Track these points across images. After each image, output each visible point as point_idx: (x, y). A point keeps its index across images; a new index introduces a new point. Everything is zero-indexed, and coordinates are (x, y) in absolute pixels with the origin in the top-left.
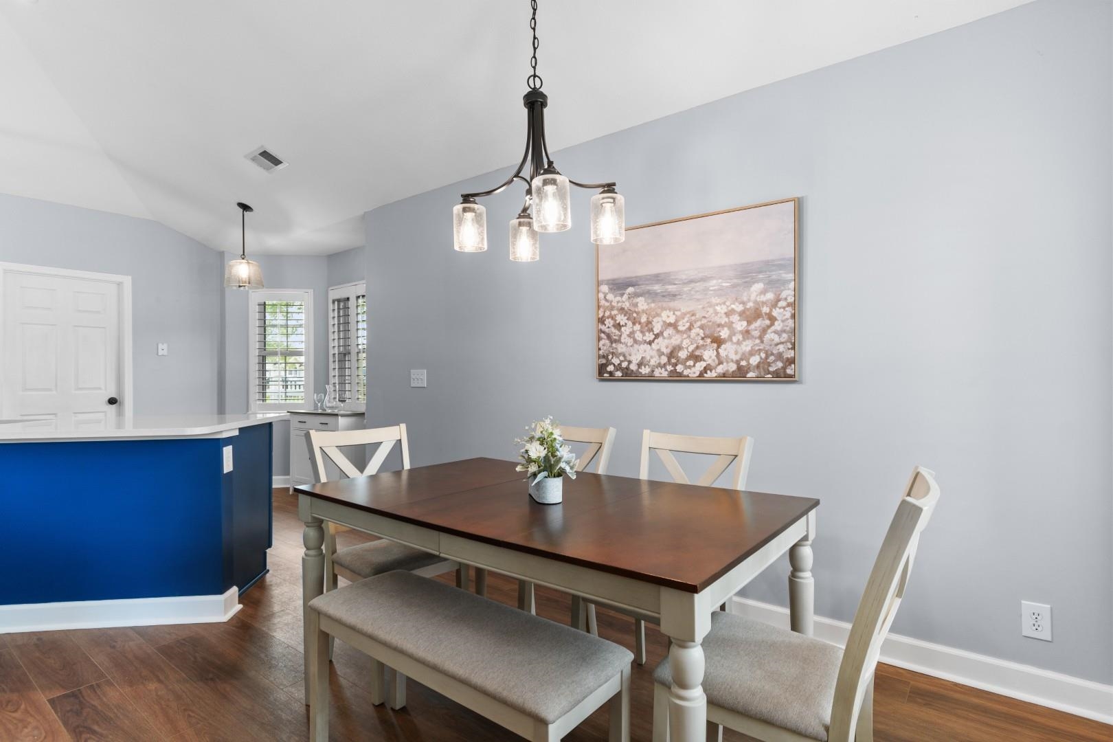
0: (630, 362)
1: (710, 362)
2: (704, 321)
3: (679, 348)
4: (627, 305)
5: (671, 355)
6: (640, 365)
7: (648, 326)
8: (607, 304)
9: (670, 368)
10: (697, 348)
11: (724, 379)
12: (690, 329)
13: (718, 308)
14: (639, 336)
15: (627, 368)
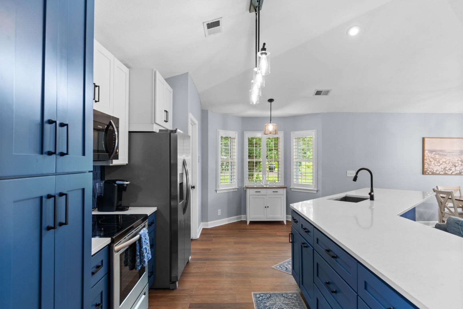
0: (434, 170)
1: (453, 171)
2: (452, 162)
3: (446, 167)
4: (433, 156)
5: (444, 169)
6: (436, 171)
7: (439, 162)
8: (427, 156)
9: (444, 172)
10: (451, 167)
11: (457, 174)
12: (449, 163)
13: (455, 159)
14: (436, 164)
15: (433, 172)
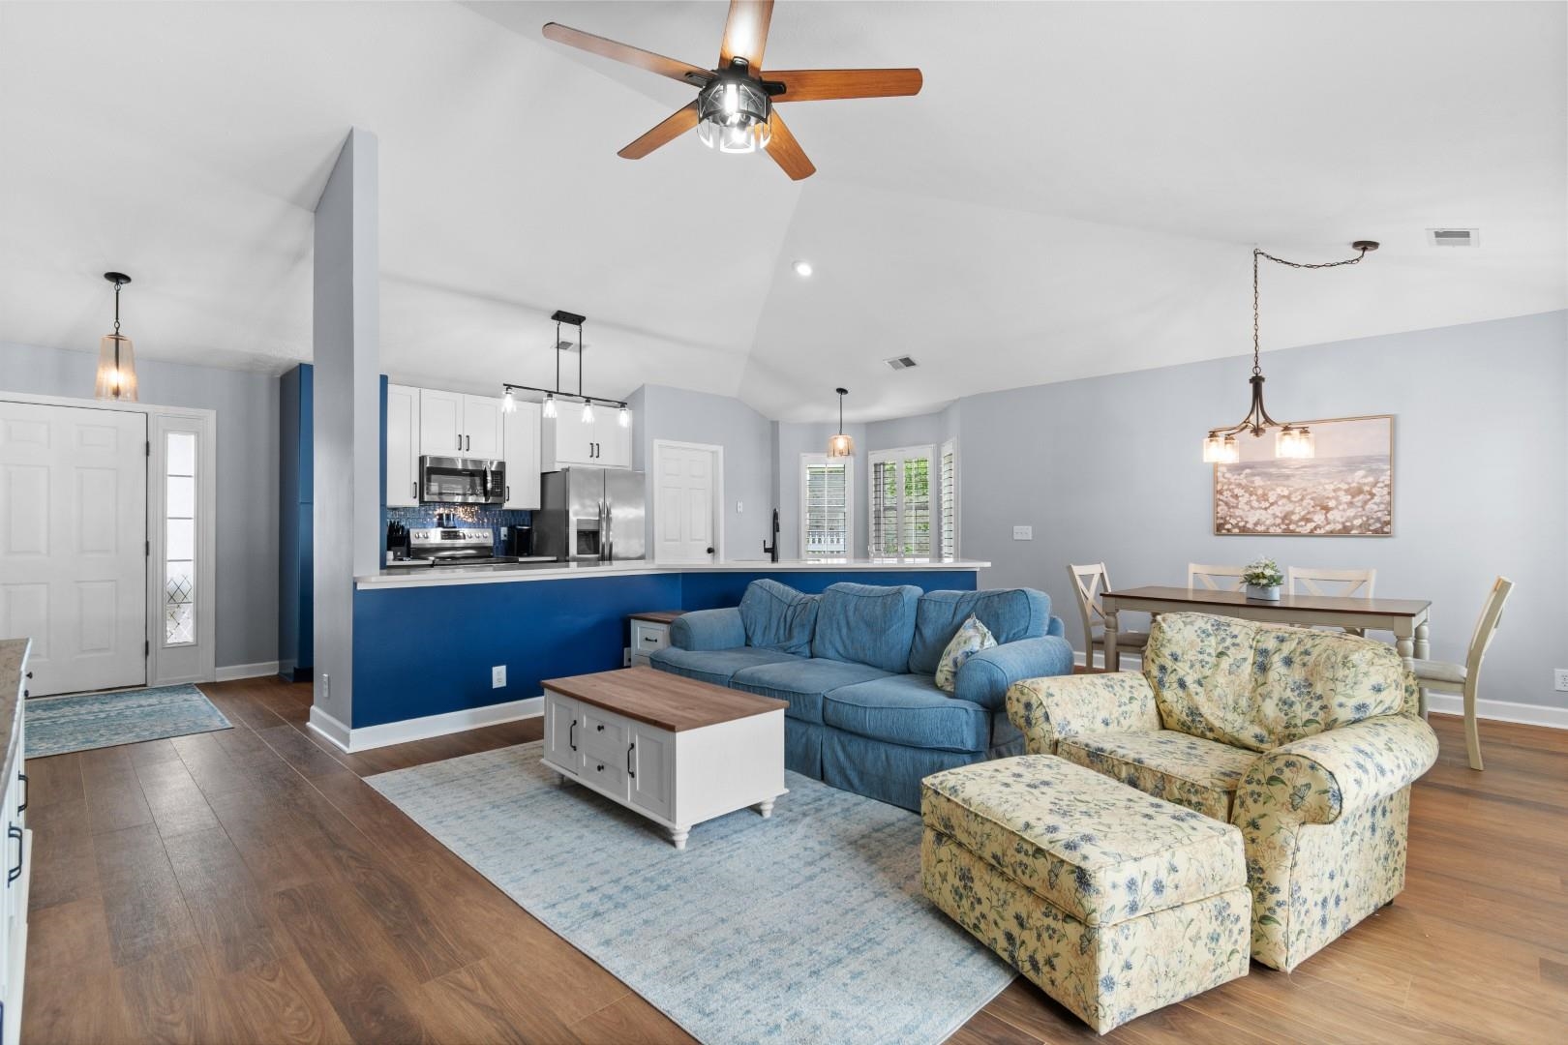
0: (1247, 522)
1: (1319, 523)
2: (1314, 495)
3: (1293, 513)
4: (1244, 482)
5: (1284, 518)
6: (1256, 524)
7: (1264, 497)
8: (1225, 480)
9: (1284, 527)
10: (1309, 513)
11: (1331, 534)
12: (1302, 500)
13: (1327, 486)
14: (1255, 504)
15: (1244, 527)
